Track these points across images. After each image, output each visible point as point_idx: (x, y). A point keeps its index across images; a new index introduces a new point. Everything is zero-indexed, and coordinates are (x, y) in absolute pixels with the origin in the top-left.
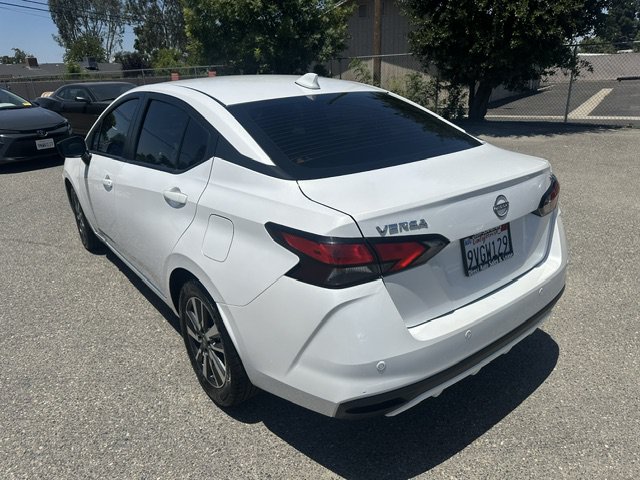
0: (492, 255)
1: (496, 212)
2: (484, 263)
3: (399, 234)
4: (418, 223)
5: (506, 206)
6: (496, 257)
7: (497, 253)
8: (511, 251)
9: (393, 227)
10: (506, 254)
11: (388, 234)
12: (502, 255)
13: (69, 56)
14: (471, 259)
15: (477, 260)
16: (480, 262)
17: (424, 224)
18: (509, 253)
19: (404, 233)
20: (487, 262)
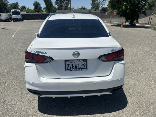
0: (78, 67)
1: (73, 55)
2: (73, 69)
3: (39, 54)
4: (44, 52)
5: (78, 55)
6: (79, 68)
7: (80, 67)
8: (87, 68)
9: (38, 52)
10: (84, 68)
11: (37, 53)
12: (82, 69)
13: (92, 8)
14: (68, 66)
15: (71, 67)
16: (72, 68)
17: (46, 53)
18: (85, 69)
19: (40, 54)
20: (75, 69)
